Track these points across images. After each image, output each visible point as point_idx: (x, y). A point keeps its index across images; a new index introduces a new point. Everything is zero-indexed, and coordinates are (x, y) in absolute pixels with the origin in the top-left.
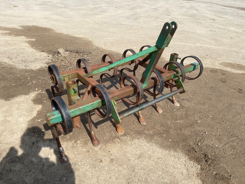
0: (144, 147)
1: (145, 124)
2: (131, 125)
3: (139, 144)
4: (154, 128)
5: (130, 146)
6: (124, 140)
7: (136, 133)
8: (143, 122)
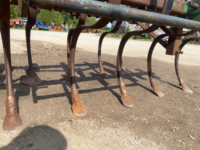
0: (126, 145)
1: (131, 106)
2: (104, 104)
3: (115, 137)
4: (150, 114)
5: (92, 139)
6: (80, 125)
7: (111, 117)
8: (127, 103)
